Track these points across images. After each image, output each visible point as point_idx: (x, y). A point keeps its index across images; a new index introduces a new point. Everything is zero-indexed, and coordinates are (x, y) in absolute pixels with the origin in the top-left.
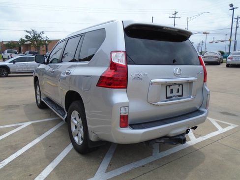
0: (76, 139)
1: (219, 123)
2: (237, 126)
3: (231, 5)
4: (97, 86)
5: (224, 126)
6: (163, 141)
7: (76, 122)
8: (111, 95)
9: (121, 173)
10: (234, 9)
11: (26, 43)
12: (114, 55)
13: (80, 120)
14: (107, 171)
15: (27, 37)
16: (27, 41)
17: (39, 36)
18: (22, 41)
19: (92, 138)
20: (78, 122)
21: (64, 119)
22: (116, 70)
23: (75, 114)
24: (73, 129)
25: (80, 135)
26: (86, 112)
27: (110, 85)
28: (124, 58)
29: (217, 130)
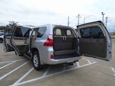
0: (35, 65)
1: (90, 61)
2: (96, 62)
3: (102, 13)
4: (44, 46)
5: (91, 62)
6: (65, 64)
7: (35, 59)
8: (48, 48)
9: (51, 75)
10: (103, 14)
11: (9, 27)
12: (49, 36)
13: (37, 58)
14: (46, 75)
15: (10, 24)
16: (10, 26)
17: (16, 24)
18: (7, 26)
19: (42, 63)
20: (36, 59)
21: (31, 58)
22: (50, 41)
23: (35, 56)
24: (34, 62)
25: (37, 63)
26: (40, 56)
27: (48, 45)
28: (52, 37)
29: (89, 63)
